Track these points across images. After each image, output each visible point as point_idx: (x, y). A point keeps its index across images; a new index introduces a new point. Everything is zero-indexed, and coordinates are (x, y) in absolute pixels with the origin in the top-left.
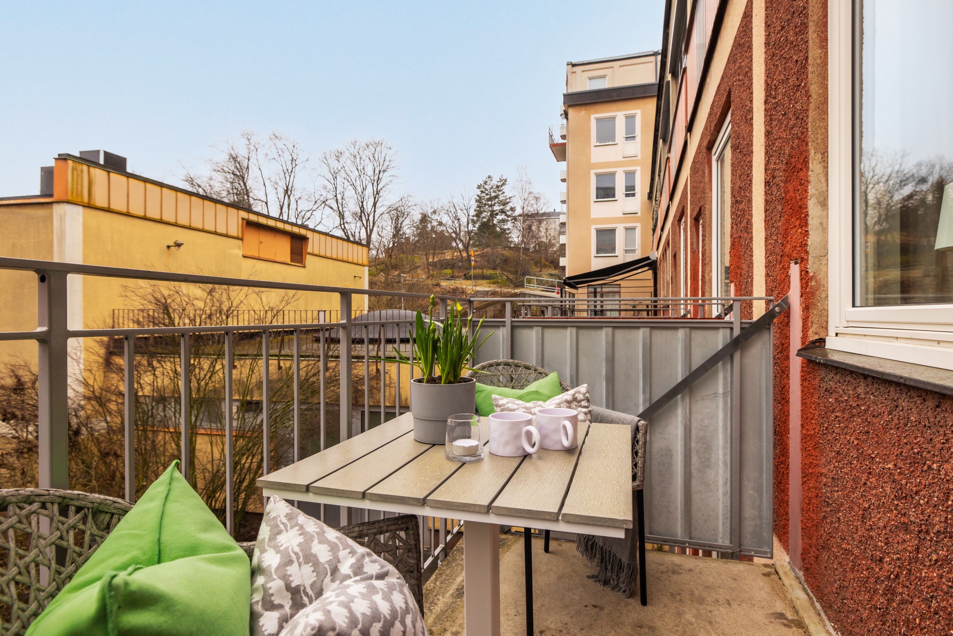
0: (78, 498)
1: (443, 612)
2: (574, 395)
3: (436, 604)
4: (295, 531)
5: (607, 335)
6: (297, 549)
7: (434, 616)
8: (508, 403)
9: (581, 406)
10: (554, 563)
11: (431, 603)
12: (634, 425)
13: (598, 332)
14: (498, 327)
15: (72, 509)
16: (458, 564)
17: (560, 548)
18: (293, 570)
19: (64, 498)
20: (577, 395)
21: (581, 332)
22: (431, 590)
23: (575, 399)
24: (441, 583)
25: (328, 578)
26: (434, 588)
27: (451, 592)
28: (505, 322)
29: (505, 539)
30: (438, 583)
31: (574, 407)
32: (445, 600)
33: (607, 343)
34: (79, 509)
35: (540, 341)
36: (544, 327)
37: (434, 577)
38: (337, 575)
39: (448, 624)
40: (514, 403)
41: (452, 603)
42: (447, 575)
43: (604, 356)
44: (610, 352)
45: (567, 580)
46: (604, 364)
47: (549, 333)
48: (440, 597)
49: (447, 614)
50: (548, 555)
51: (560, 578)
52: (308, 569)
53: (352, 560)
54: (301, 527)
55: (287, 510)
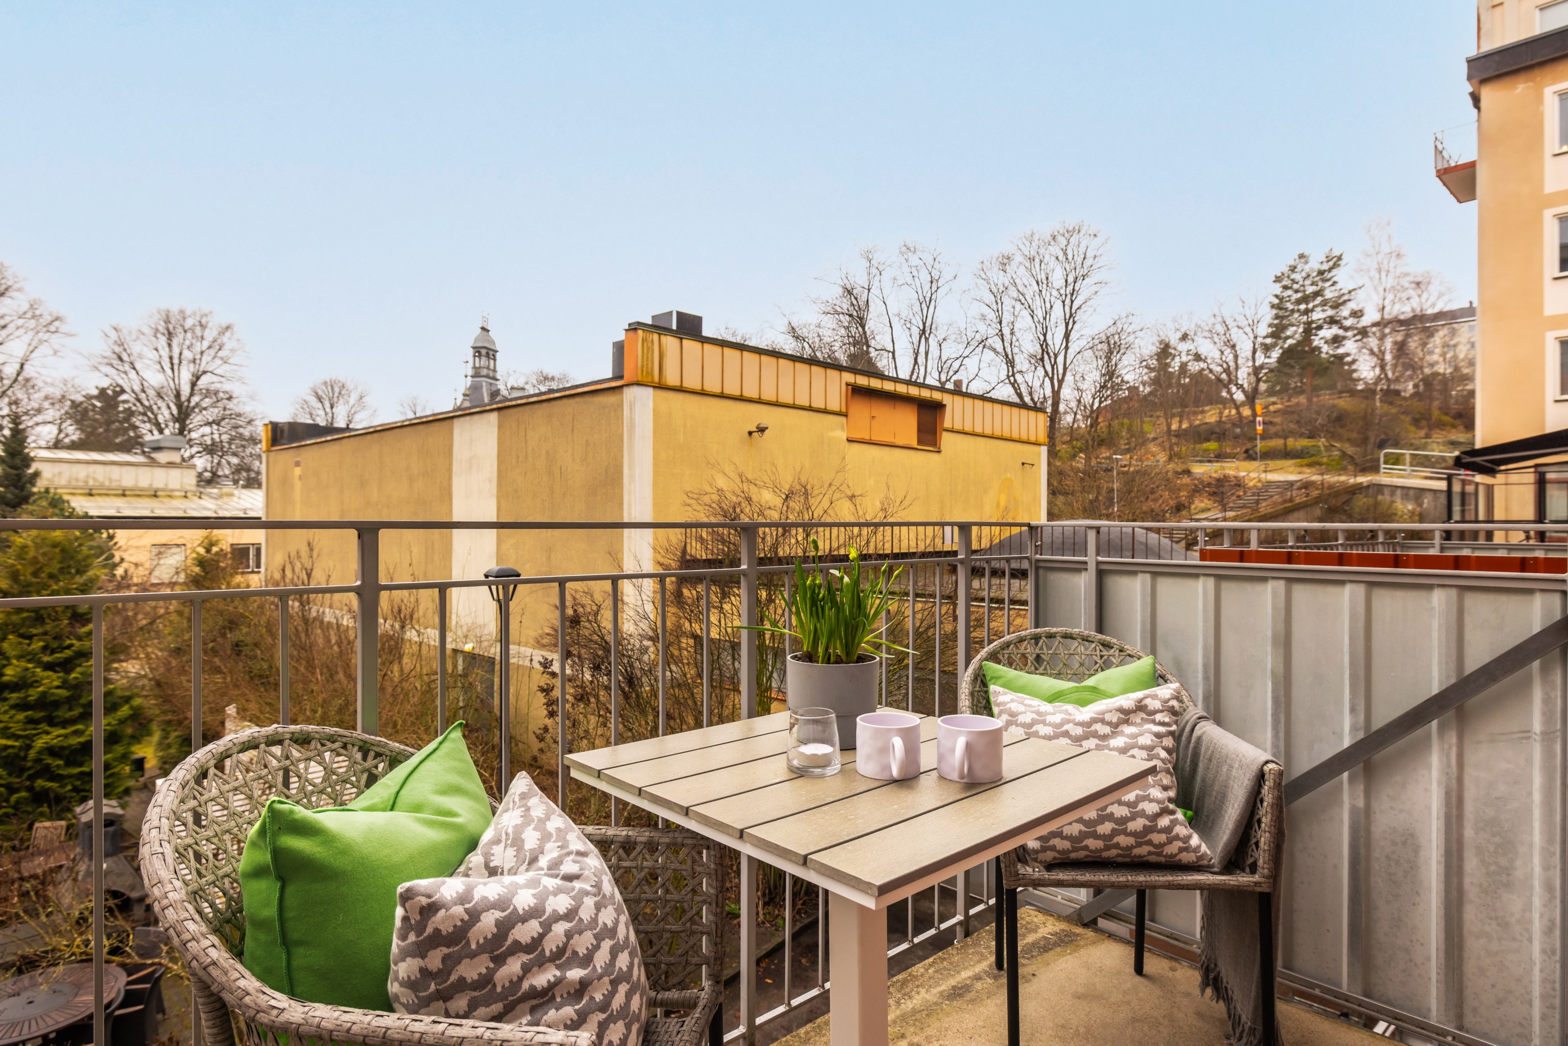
0: (379, 744)
1: (914, 1012)
2: (1140, 701)
3: (910, 997)
4: (518, 812)
5: (1275, 594)
6: (510, 831)
7: (898, 1013)
8: (1012, 701)
9: (1154, 722)
10: (1141, 995)
11: (905, 995)
12: (1255, 768)
13: (1259, 587)
14: (1079, 571)
15: (372, 754)
16: (978, 953)
17: (1170, 974)
18: (497, 850)
19: (365, 742)
20: (1148, 701)
21: (1225, 586)
22: (916, 977)
23: (1140, 707)
24: (936, 972)
25: (525, 866)
26: (922, 975)
27: (943, 987)
28: (1086, 563)
29: (1078, 935)
30: (931, 971)
31: (1139, 721)
32: (927, 997)
33: (1274, 608)
34: (378, 755)
35: (1149, 599)
36: (1155, 574)
37: (931, 960)
38: (535, 866)
39: (912, 1029)
40: (1022, 703)
41: (936, 1004)
42: (951, 964)
43: (1269, 633)
44: (1281, 626)
45: (1146, 1028)
46: (1269, 649)
47: (1165, 585)
48: (923, 991)
49: (918, 1016)
50: (1138, 979)
51: (1134, 1020)
52: (511, 852)
54: (528, 809)
55: (524, 789)
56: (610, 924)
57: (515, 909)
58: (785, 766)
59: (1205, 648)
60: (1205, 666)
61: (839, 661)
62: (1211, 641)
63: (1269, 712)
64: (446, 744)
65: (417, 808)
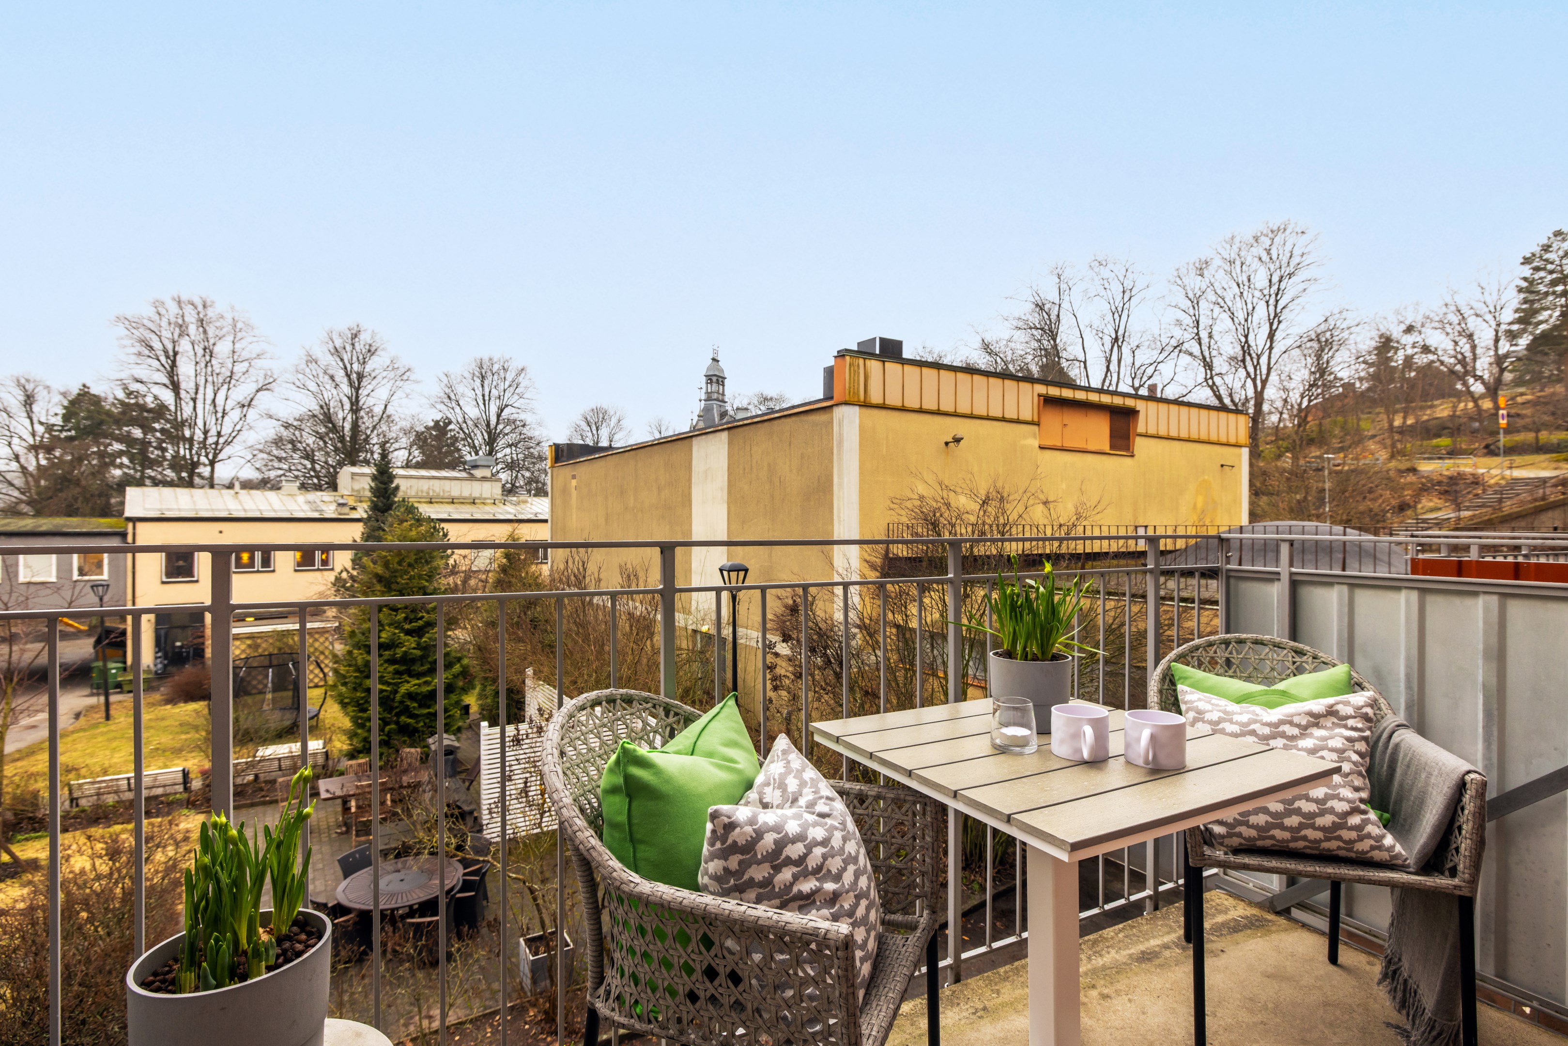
0: (676, 706)
1: (1104, 968)
2: (1332, 706)
3: (1101, 955)
4: (782, 764)
5: (1486, 610)
6: (776, 777)
7: (1089, 966)
8: (1199, 700)
9: (1345, 727)
10: (1335, 983)
11: (1096, 952)
12: (1455, 777)
13: (1469, 601)
14: (1271, 581)
15: (672, 713)
16: (1167, 925)
17: (1368, 968)
18: (768, 790)
19: (667, 704)
20: (1339, 707)
21: (1430, 599)
22: (1106, 939)
23: (1331, 712)
24: (1126, 937)
25: (789, 804)
26: (1112, 938)
27: (1132, 951)
28: (1278, 573)
29: (1270, 921)
30: (1121, 935)
31: (1329, 725)
32: (1117, 957)
33: (1486, 622)
34: (676, 714)
35: (1346, 609)
36: (1352, 586)
37: (1121, 926)
38: (796, 804)
39: (1102, 982)
40: (1209, 702)
41: (1125, 963)
42: (1140, 931)
43: (1481, 647)
44: (1494, 641)
45: (1338, 1013)
46: (1480, 662)
47: (1363, 597)
48: (1113, 952)
49: (1108, 972)
50: (1332, 968)
51: (1326, 1004)
52: (778, 793)
53: (811, 797)
54: (788, 762)
55: (785, 747)
56: (853, 854)
57: (787, 833)
58: (989, 743)
59: (1408, 658)
60: (1408, 676)
61: (1035, 658)
62: (1415, 652)
63: (1480, 725)
64: (725, 710)
65: (710, 755)
